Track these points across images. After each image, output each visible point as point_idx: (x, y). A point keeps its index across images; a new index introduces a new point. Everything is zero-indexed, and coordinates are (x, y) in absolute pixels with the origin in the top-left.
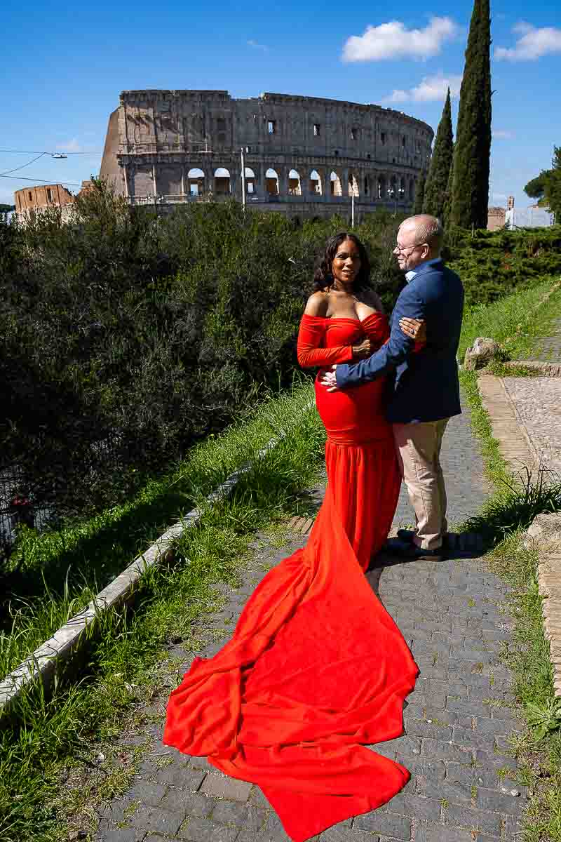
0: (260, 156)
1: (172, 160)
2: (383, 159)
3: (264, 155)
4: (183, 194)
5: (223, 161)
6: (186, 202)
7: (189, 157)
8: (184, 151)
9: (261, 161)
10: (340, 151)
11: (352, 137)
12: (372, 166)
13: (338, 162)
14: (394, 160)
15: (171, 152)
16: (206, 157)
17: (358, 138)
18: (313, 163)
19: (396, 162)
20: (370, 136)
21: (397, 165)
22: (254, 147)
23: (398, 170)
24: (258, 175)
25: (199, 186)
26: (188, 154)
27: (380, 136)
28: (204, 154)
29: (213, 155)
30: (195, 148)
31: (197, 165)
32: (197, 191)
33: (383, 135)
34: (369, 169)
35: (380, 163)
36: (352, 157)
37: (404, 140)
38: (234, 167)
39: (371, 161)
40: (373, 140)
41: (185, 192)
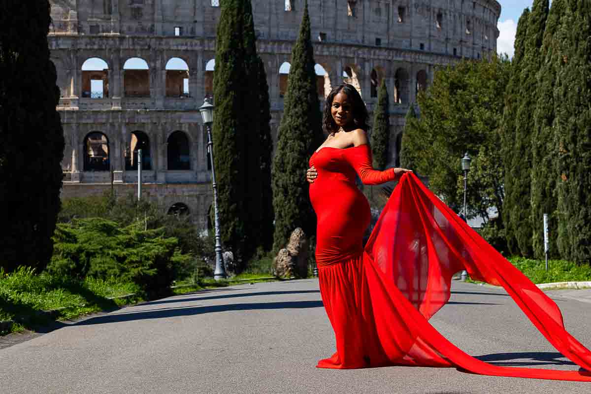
0: (195, 41)
1: (57, 45)
2: (405, 44)
3: (202, 41)
4: (72, 96)
5: (138, 47)
6: (76, 108)
7: (83, 41)
8: (76, 33)
9: (198, 48)
10: (329, 33)
11: (350, 13)
12: (383, 54)
13: (325, 49)
14: (422, 46)
15: (57, 33)
16: (111, 42)
17: (359, 15)
18: (284, 51)
19: (426, 49)
20: (378, 11)
21: (427, 54)
22: (187, 28)
23: (428, 60)
24: (193, 68)
25: (105, 83)
26: (83, 37)
27: (396, 11)
28: (107, 37)
29: (122, 39)
30: (94, 28)
31: (97, 54)
32: (102, 90)
33: (401, 10)
34: (379, 60)
35: (398, 51)
36: (348, 42)
37: (440, 16)
38: (155, 56)
39: (380, 48)
40: (384, 17)
41: (75, 93)
